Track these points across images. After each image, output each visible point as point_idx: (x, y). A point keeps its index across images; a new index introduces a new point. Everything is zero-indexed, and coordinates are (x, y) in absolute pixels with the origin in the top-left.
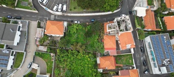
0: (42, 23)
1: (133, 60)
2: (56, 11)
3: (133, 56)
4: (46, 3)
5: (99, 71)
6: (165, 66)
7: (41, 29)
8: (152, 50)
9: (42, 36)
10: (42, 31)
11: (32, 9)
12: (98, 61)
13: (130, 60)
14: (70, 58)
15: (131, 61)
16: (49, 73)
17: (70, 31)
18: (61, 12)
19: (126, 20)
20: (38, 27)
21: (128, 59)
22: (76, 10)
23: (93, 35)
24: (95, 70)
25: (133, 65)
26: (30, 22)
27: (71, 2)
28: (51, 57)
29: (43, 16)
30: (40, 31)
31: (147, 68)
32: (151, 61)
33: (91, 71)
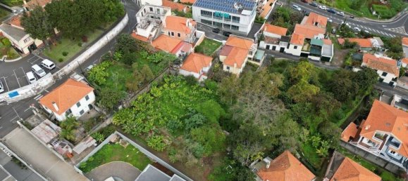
0: (30, 121)
1: (214, 40)
2: (37, 79)
3: (208, 38)
5: (203, 80)
6: (242, 10)
7: (41, 124)
8: (213, 11)
9: (56, 130)
10: (48, 125)
13: (211, 44)
15: (214, 44)
18: (49, 74)
20: (31, 129)
22: (69, 56)
24: (197, 85)
25: (222, 43)
28: (117, 143)
30: (43, 129)
32: (227, 23)
33: (195, 92)
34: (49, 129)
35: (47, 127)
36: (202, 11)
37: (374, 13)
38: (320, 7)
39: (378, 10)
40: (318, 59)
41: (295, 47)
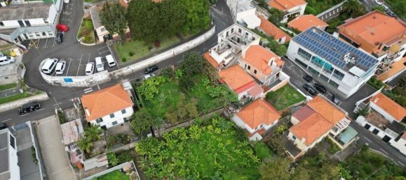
0: (67, 113)
1: (298, 90)
2: (94, 73)
3: (292, 85)
4: (64, 68)
5: (255, 140)
6: (353, 65)
8: (313, 54)
9: (80, 135)
10: (77, 125)
11: (31, 95)
12: (238, 121)
13: (292, 94)
14: (176, 149)
15: (295, 95)
17: (143, 97)
18: (107, 71)
19: (237, 36)
20: (61, 123)
21: (290, 95)
22: (135, 57)
23: (196, 84)
24: (245, 143)
25: (305, 98)
26: (35, 123)
27: (118, 49)
28: (128, 174)
29: (64, 99)
30: (71, 128)
31: (331, 95)
32: (326, 75)
33: (238, 151)
34: (76, 130)
35: (75, 127)
36: (300, 49)
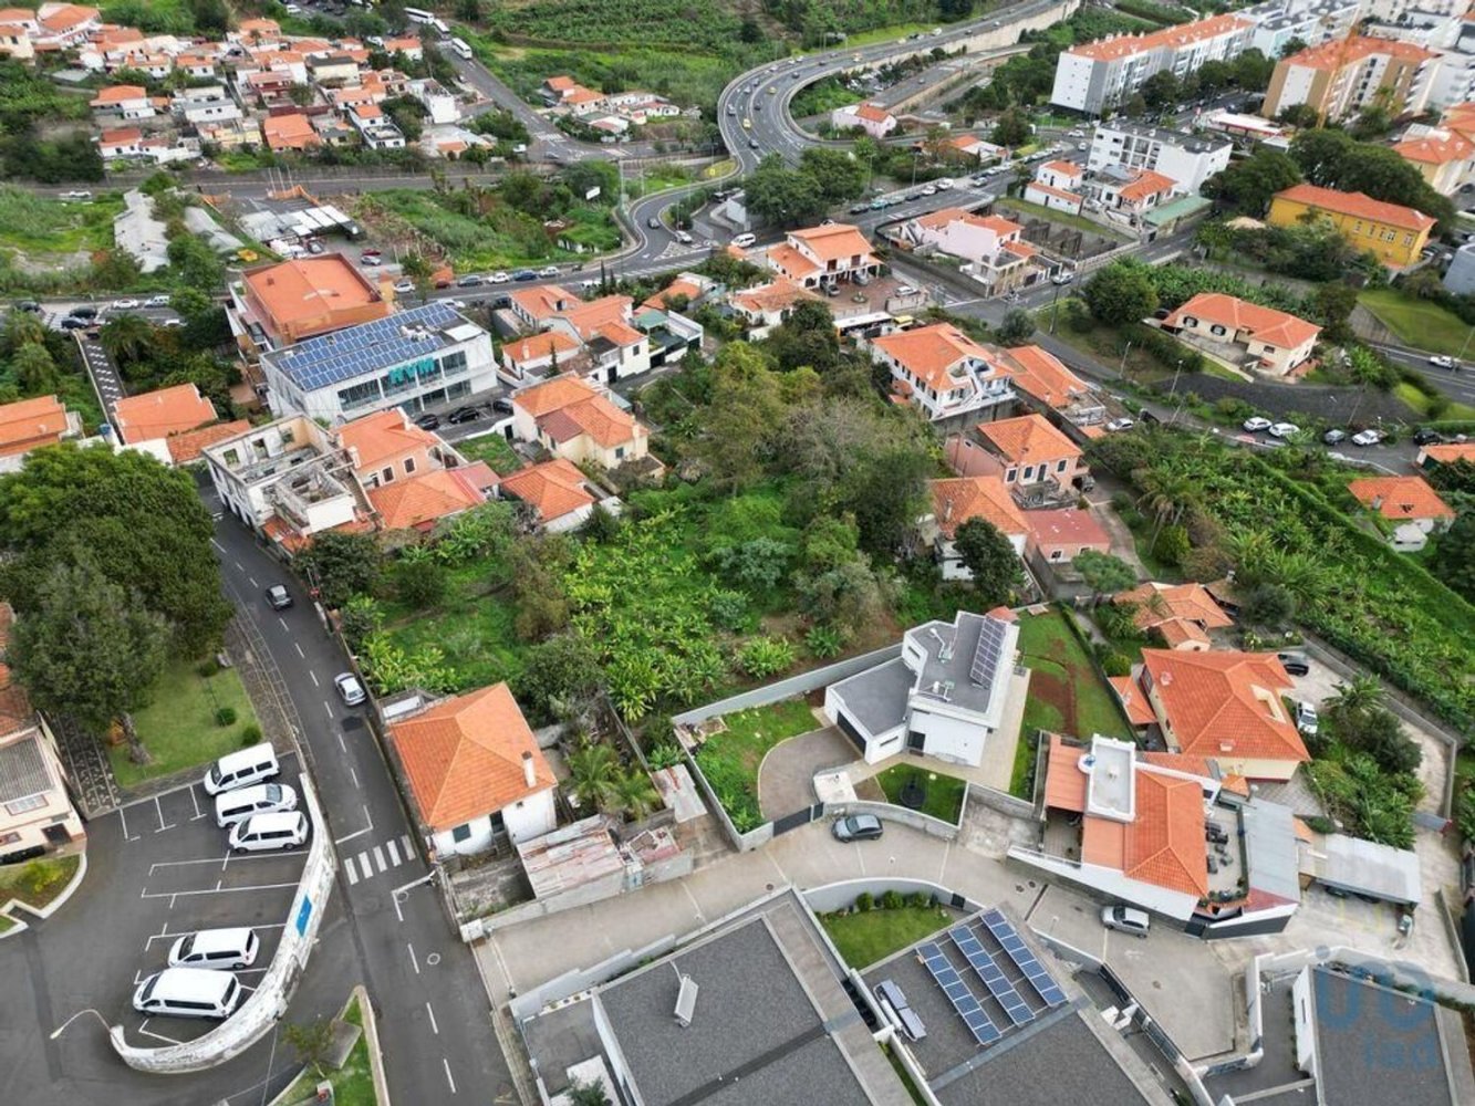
7: (528, 865)
9: (588, 833)
10: (543, 850)
16: (810, 715)
30: (554, 864)
34: (567, 849)
35: (551, 853)
36: (342, 394)
37: (580, 249)
38: (491, 279)
39: (584, 237)
40: (683, 351)
41: (636, 351)
